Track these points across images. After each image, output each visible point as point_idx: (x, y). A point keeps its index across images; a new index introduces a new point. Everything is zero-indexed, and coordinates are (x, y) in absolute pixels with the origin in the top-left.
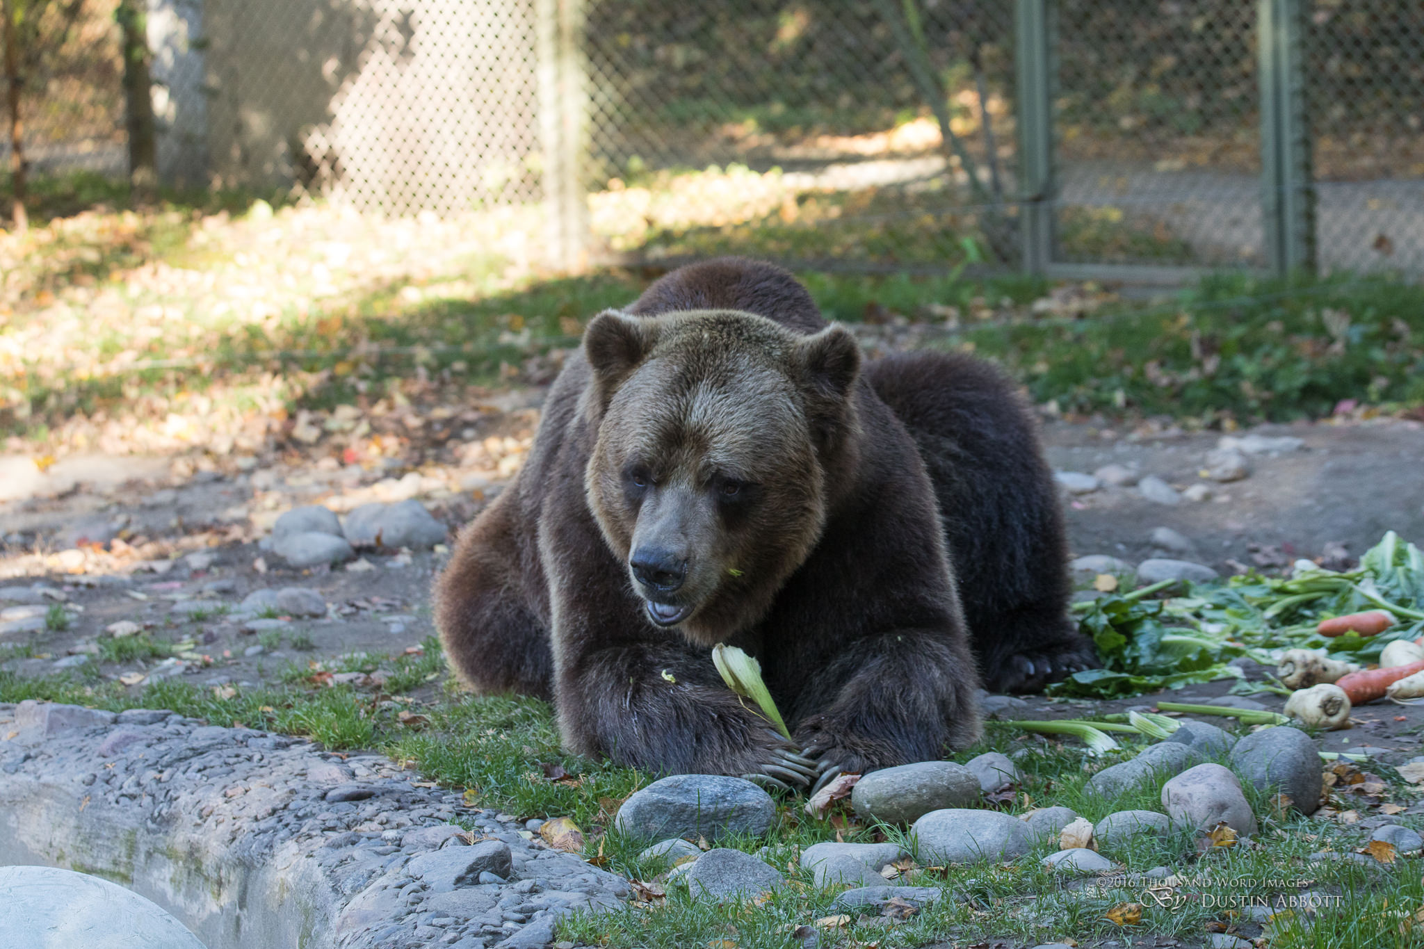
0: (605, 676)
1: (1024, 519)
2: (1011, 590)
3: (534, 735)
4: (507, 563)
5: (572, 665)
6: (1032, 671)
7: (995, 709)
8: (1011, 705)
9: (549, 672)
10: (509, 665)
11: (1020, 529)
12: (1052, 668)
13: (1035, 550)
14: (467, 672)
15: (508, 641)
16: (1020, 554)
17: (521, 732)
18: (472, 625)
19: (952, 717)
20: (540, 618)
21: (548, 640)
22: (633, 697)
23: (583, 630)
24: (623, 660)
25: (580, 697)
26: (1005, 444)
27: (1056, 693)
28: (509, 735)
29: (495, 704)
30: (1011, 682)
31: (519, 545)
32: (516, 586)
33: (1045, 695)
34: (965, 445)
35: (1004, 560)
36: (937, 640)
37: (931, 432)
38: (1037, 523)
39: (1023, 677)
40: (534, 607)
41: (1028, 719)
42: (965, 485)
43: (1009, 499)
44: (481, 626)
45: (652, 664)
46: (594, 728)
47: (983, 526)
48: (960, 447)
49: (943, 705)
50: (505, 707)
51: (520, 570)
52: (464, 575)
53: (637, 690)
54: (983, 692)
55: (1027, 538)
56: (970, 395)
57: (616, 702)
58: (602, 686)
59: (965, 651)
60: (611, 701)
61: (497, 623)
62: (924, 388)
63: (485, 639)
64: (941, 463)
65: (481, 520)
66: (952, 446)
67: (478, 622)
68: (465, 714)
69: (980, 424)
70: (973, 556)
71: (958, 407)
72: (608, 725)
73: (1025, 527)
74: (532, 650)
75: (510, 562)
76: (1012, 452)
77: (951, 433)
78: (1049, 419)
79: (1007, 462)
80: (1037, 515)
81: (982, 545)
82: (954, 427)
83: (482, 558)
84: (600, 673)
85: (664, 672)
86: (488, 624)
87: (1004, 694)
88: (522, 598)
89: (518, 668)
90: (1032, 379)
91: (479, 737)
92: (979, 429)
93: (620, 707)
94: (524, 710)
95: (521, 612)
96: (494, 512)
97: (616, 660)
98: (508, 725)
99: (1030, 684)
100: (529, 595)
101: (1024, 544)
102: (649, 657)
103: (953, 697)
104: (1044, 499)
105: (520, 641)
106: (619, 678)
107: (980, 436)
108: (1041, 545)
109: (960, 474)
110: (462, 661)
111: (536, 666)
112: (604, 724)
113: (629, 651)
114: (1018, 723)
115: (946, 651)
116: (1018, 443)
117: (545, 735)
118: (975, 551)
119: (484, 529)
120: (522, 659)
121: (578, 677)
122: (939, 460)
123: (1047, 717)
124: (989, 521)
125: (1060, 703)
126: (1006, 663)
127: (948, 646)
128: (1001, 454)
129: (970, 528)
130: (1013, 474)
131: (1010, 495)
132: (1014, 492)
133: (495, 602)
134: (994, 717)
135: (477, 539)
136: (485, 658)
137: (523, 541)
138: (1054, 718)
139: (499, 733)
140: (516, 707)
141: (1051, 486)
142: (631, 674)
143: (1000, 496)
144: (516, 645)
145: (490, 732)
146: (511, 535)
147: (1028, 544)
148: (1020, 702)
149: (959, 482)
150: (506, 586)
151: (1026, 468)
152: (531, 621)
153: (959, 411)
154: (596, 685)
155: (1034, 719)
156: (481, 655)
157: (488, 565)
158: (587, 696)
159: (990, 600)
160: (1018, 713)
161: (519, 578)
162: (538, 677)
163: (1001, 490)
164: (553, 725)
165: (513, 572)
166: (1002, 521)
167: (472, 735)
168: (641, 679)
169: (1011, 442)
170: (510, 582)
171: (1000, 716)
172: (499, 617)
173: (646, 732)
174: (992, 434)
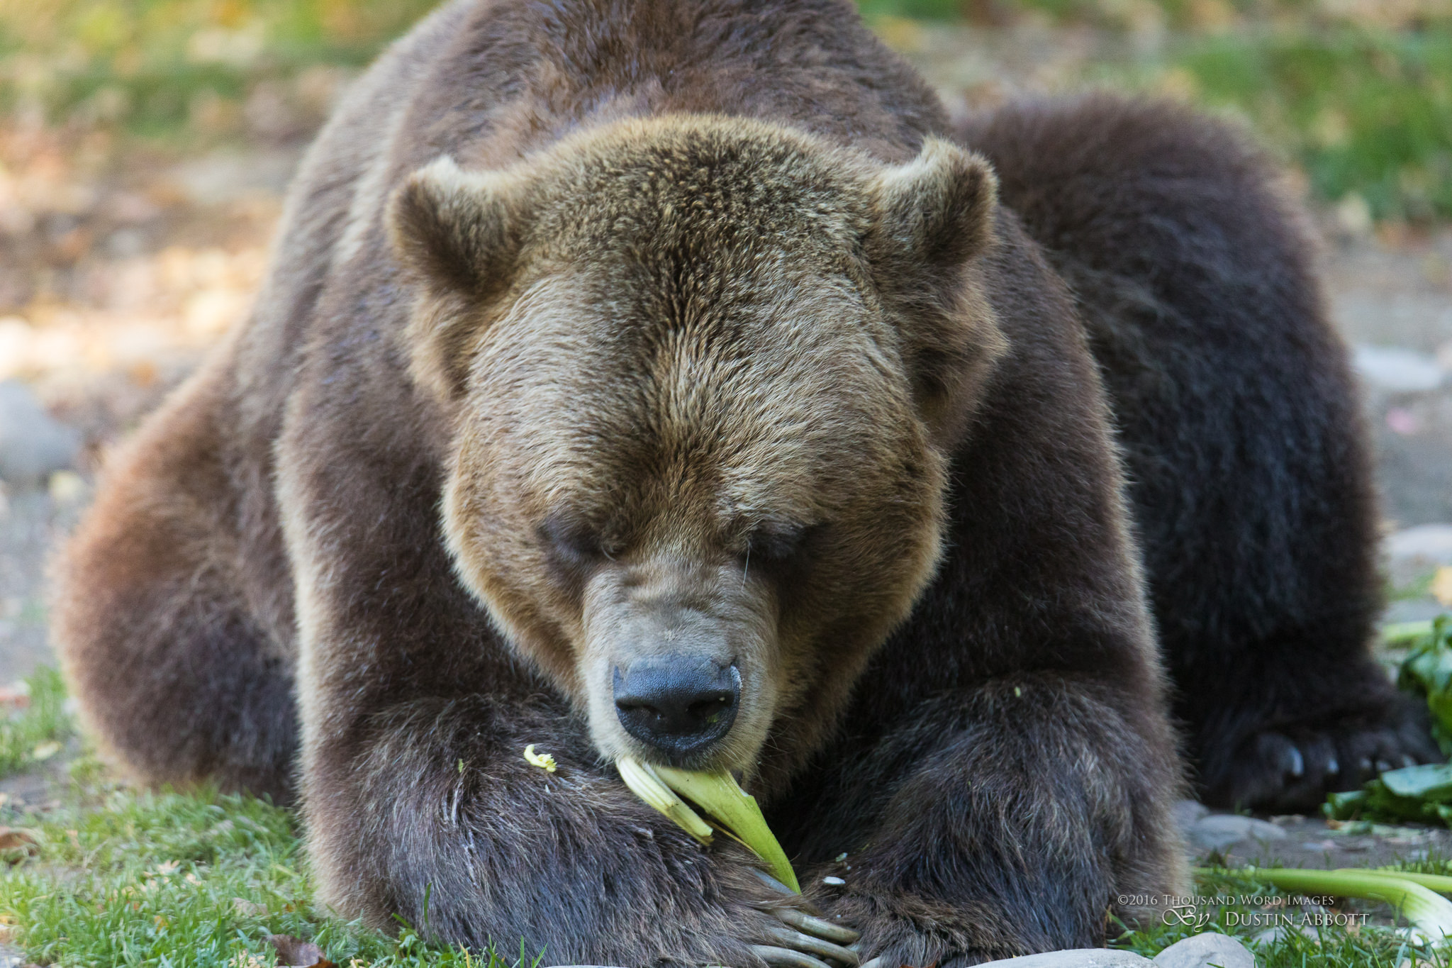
0: (406, 756)
1: (1289, 452)
2: (1258, 600)
3: (257, 876)
4: (209, 519)
5: (340, 732)
6: (1298, 767)
7: (1219, 843)
8: (1252, 835)
9: (290, 747)
10: (206, 731)
11: (1279, 473)
12: (1340, 761)
13: (1310, 517)
14: (118, 742)
15: (206, 681)
16: (1280, 526)
17: (230, 870)
18: (131, 645)
19: (1124, 854)
20: (275, 636)
21: (290, 683)
22: (465, 801)
23: (365, 668)
24: (445, 723)
25: (355, 799)
26: (1250, 291)
27: (1346, 814)
28: (205, 877)
29: (177, 811)
30: (1255, 789)
31: (236, 483)
32: (227, 567)
33: (1323, 817)
34: (1167, 292)
35: (1246, 536)
36: (1099, 696)
37: (1096, 265)
38: (1315, 460)
39: (1279, 781)
40: (261, 613)
41: (1287, 865)
42: (1165, 377)
43: (1256, 409)
44: (150, 647)
45: (504, 734)
46: (383, 865)
47: (1202, 464)
48: (1158, 296)
49: (1104, 829)
50: (199, 816)
51: (238, 536)
52: (117, 542)
53: (474, 787)
54: (1195, 808)
55: (1294, 491)
56: (1180, 187)
57: (428, 810)
58: (400, 777)
59: (1160, 724)
60: (419, 807)
61: (183, 643)
62: (1085, 170)
63: (157, 675)
64: (1115, 330)
65: (155, 426)
66: (1141, 295)
67: (143, 639)
68: (114, 831)
69: (1200, 250)
70: (1179, 527)
71: (1154, 211)
72: (411, 859)
73: (1290, 467)
74: (255, 701)
75: (214, 517)
76: (1265, 310)
77: (1138, 268)
78: (1344, 241)
79: (1255, 331)
80: (1316, 445)
81: (1200, 503)
82: (1145, 255)
83: (156, 506)
84: (398, 748)
85: (529, 752)
86: (165, 646)
87: (1241, 812)
88: (239, 594)
89: (226, 739)
90: (1310, 157)
91: (143, 880)
92: (1198, 260)
93: (437, 821)
94: (238, 825)
95: (235, 620)
96: (182, 412)
97: (430, 721)
98: (204, 855)
99: (1293, 794)
100: (252, 589)
101: (1287, 504)
102: (500, 720)
103: (1126, 813)
104: (1332, 411)
105: (231, 682)
106: (437, 761)
107: (1199, 274)
108: (1323, 506)
109: (1155, 353)
110: (109, 719)
111: (263, 735)
112: (403, 857)
113: (459, 706)
114: (1266, 873)
115: (1115, 719)
116: (1279, 291)
117: (281, 878)
118: (1184, 516)
119: (161, 447)
120: (234, 719)
121: (349, 758)
122: (1112, 324)
123: (1328, 862)
124: (1214, 453)
125: (1354, 833)
126: (1245, 750)
127: (1123, 711)
128: (1242, 314)
129: (1172, 468)
130: (1266, 356)
131: (1260, 401)
132: (1268, 394)
133: (180, 600)
134: (1216, 859)
135: (143, 467)
136: (156, 714)
137: (244, 476)
138: (1342, 865)
139: (184, 871)
140: (221, 818)
141: (1344, 381)
142: (460, 753)
143: (1238, 401)
144: (224, 689)
145: (167, 868)
146: (217, 461)
147: (1295, 504)
148: (1272, 829)
149: (1154, 371)
150: (204, 567)
151: (1295, 343)
152: (255, 640)
153: (1156, 221)
154: (388, 775)
155: (1300, 866)
156: (148, 709)
157: (168, 521)
158: (370, 795)
159: (1213, 620)
160: (1268, 853)
161: (232, 550)
162: (266, 758)
163: (1240, 388)
164: (297, 857)
165: (222, 539)
166: (1241, 452)
167: (129, 874)
168: (480, 763)
169: (1264, 289)
170: (213, 557)
171: (1229, 857)
172: (189, 631)
173: (494, 875)
174: (1223, 271)
